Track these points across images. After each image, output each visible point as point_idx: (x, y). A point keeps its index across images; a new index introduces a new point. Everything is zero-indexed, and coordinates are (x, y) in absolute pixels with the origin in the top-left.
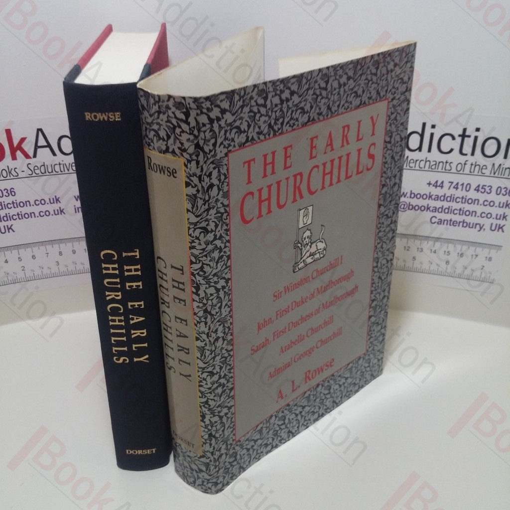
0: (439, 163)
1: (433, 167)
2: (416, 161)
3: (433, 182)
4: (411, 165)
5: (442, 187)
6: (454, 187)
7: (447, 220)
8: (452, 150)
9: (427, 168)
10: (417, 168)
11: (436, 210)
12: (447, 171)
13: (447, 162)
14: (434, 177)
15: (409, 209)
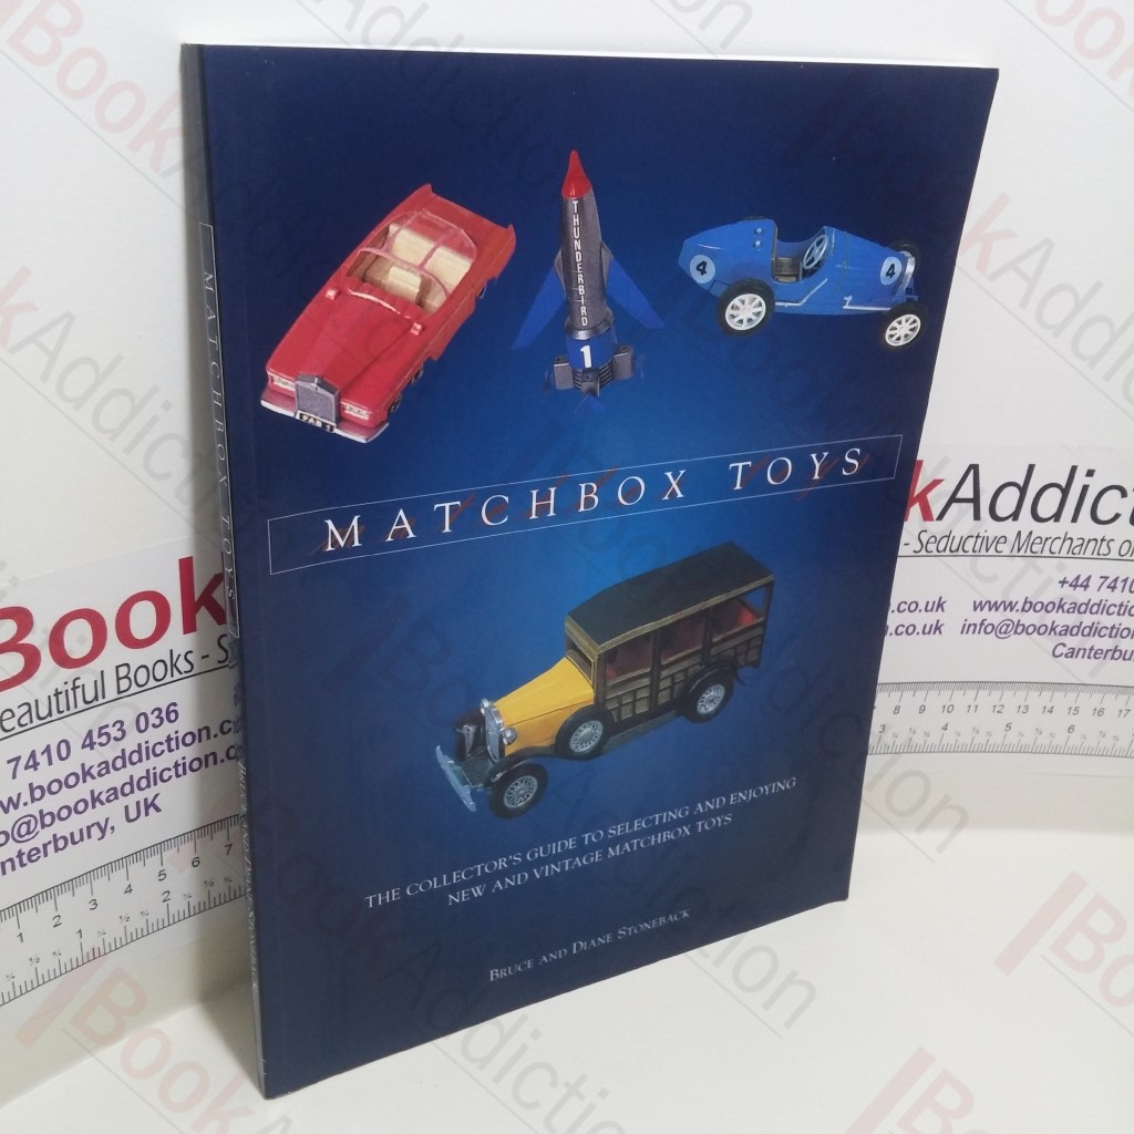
0: (1089, 541)
1: (1078, 548)
2: (1047, 539)
3: (1070, 579)
4: (1035, 548)
5: (1086, 587)
6: (1108, 587)
7: (1085, 650)
8: (1117, 516)
9: (1063, 553)
10: (1046, 553)
11: (1067, 630)
12: (1101, 557)
13: (1103, 540)
14: (1074, 569)
15: (1015, 632)
